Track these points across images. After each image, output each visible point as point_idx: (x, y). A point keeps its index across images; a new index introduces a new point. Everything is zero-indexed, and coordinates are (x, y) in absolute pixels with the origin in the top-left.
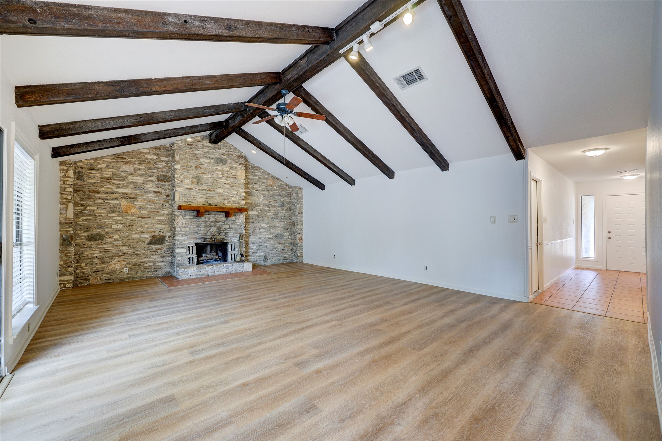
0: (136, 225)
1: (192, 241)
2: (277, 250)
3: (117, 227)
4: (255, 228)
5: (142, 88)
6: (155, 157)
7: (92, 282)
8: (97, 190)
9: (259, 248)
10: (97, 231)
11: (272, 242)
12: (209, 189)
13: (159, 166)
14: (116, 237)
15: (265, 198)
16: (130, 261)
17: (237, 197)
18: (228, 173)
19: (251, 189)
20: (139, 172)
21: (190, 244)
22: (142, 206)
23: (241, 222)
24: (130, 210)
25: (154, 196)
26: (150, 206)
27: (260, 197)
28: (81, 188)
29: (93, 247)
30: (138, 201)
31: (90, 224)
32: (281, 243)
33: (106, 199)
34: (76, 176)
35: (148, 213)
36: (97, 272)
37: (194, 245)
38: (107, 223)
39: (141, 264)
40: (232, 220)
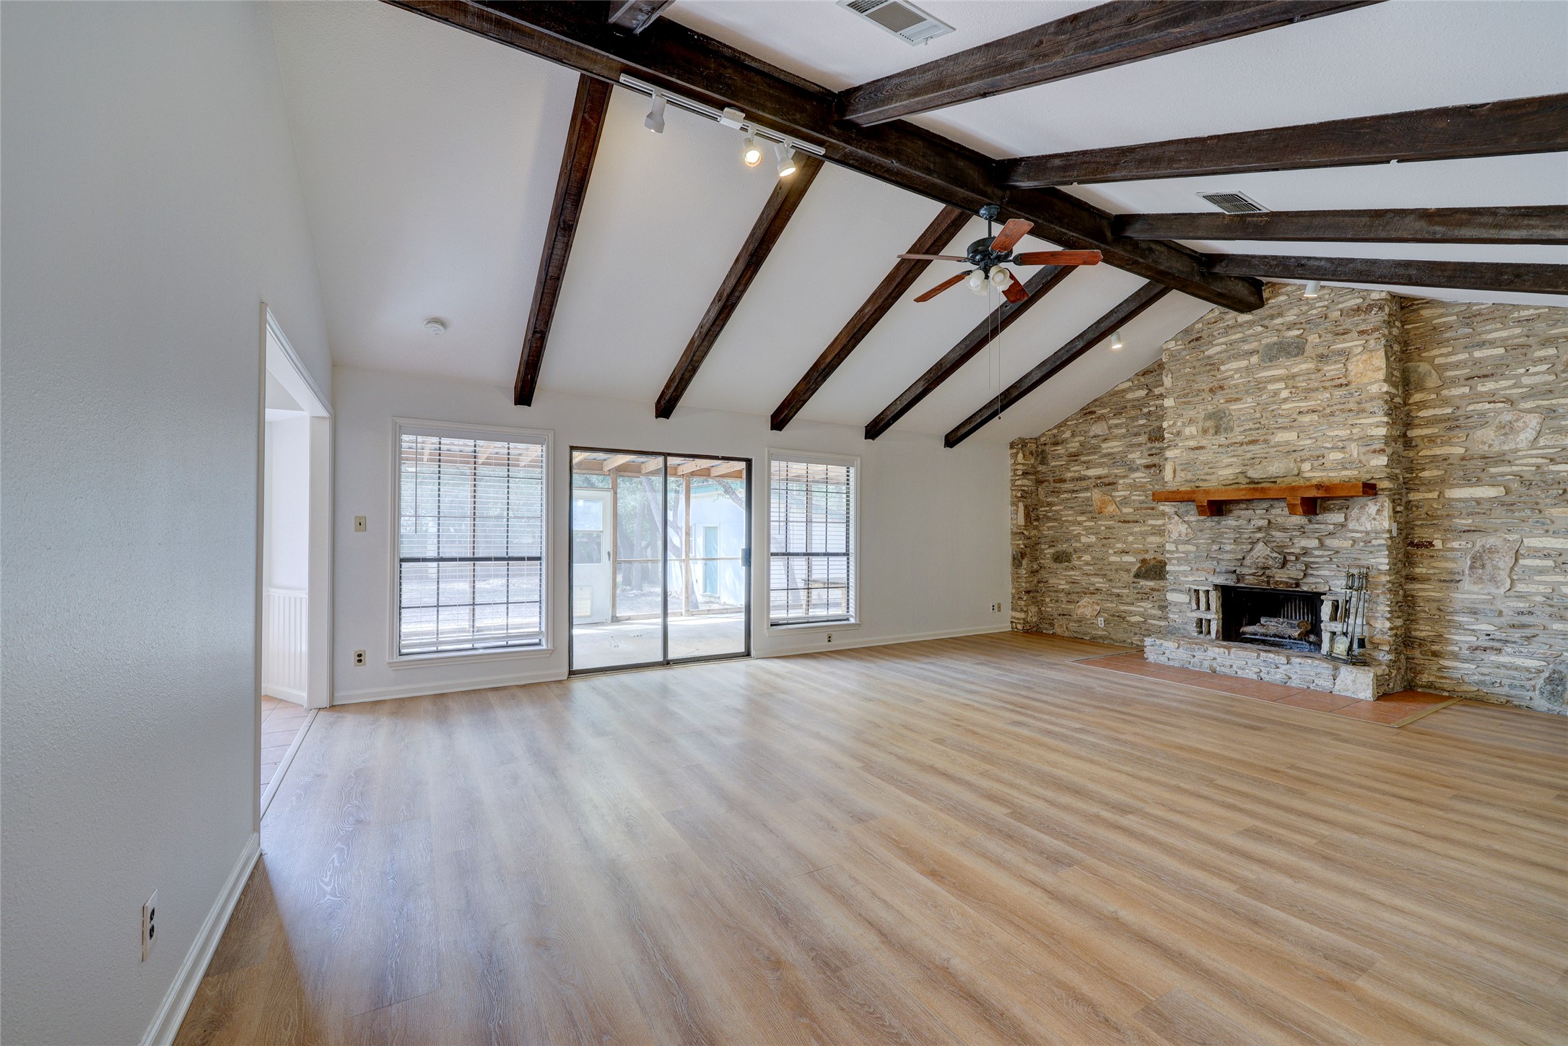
0: (1115, 537)
1: (1203, 577)
3: (1088, 540)
4: (1489, 550)
6: (1143, 393)
7: (1059, 631)
8: (1062, 476)
9: (1516, 634)
10: (1064, 546)
12: (1250, 439)
13: (1150, 409)
14: (1087, 558)
16: (1105, 605)
17: (1353, 446)
18: (1314, 376)
19: (1462, 403)
20: (1116, 431)
21: (1198, 586)
22: (1126, 499)
23: (1370, 529)
24: (1105, 508)
25: (1144, 475)
26: (1137, 497)
27: (1519, 425)
28: (1045, 477)
29: (1059, 573)
30: (1118, 489)
31: (1057, 534)
33: (1074, 491)
34: (1039, 459)
35: (1136, 513)
36: (1064, 615)
37: (1209, 589)
38: (1074, 533)
39: (1124, 615)
40: (1330, 522)
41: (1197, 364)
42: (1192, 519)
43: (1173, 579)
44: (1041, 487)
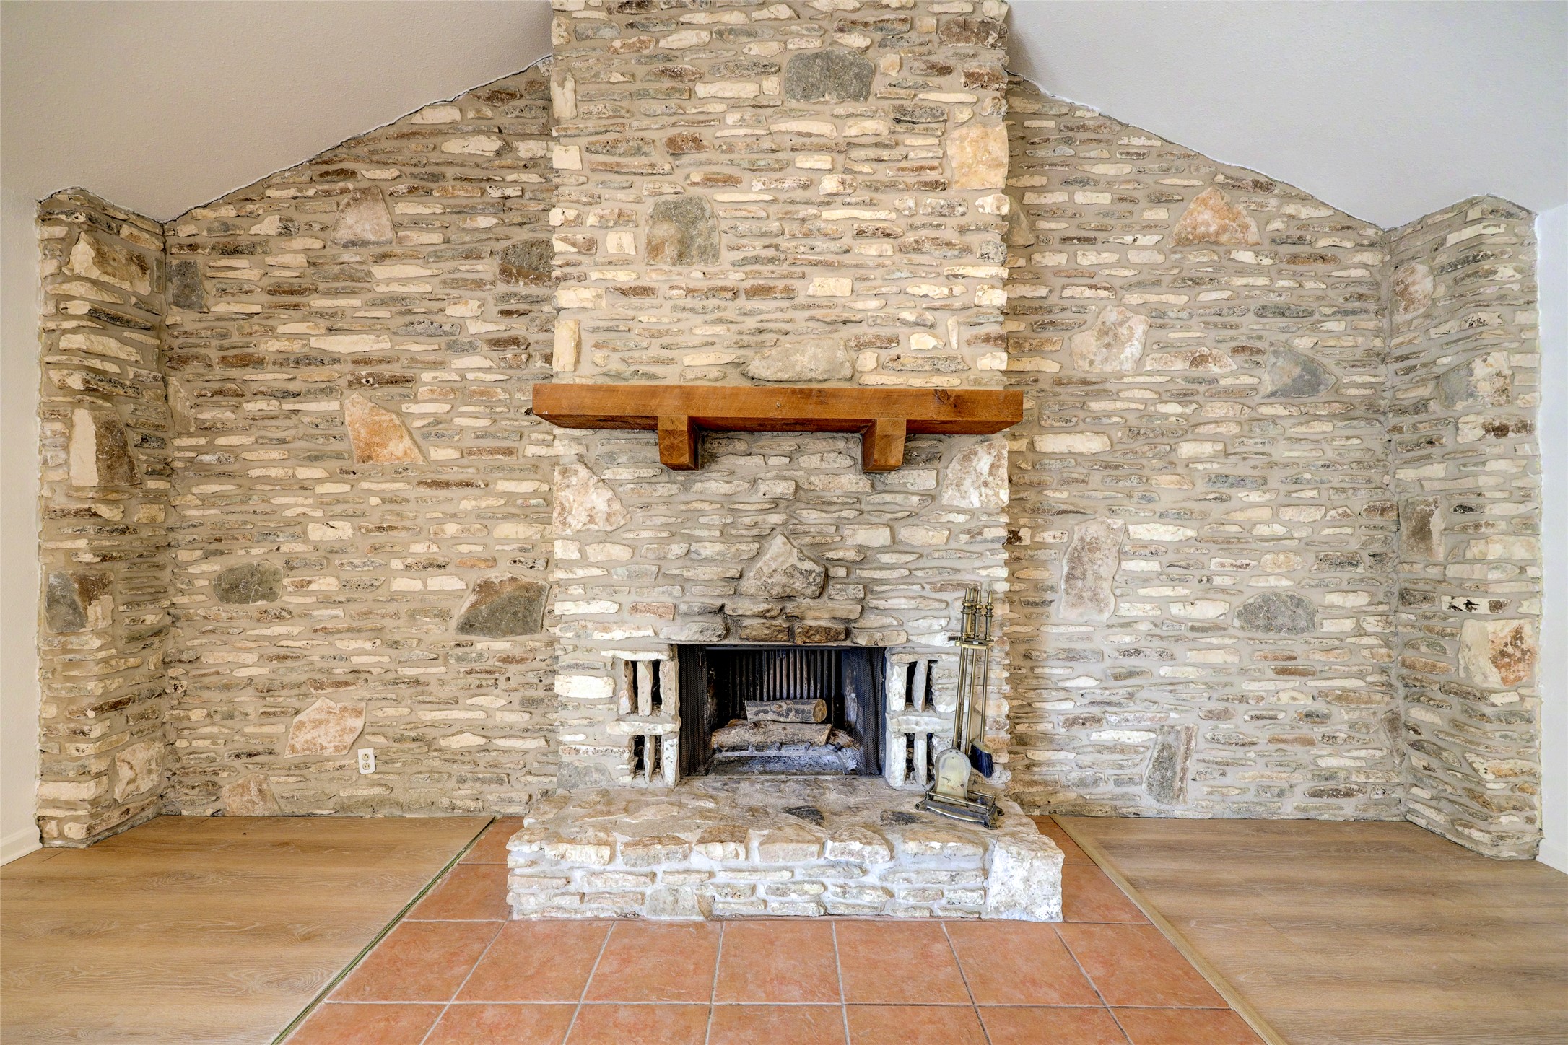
0: (408, 524)
1: (646, 628)
2: (1258, 718)
3: (330, 534)
4: (1090, 546)
6: (487, 145)
7: (233, 803)
8: (251, 349)
9: (1120, 690)
10: (253, 552)
11: (1217, 658)
12: (755, 282)
14: (325, 583)
15: (1160, 334)
16: (379, 713)
17: (951, 322)
18: (885, 154)
19: (1057, 282)
20: (414, 235)
21: (634, 651)
22: (438, 423)
23: (977, 505)
24: (383, 445)
25: (488, 364)
26: (470, 420)
27: (1124, 331)
28: (197, 346)
29: (236, 631)
30: (420, 397)
31: (231, 517)
32: (1300, 663)
33: (286, 395)
34: (172, 289)
35: (465, 461)
36: (251, 755)
37: (660, 657)
38: (289, 513)
39: (431, 733)
40: (911, 488)
42: (624, 474)
43: (570, 635)
44: (179, 374)
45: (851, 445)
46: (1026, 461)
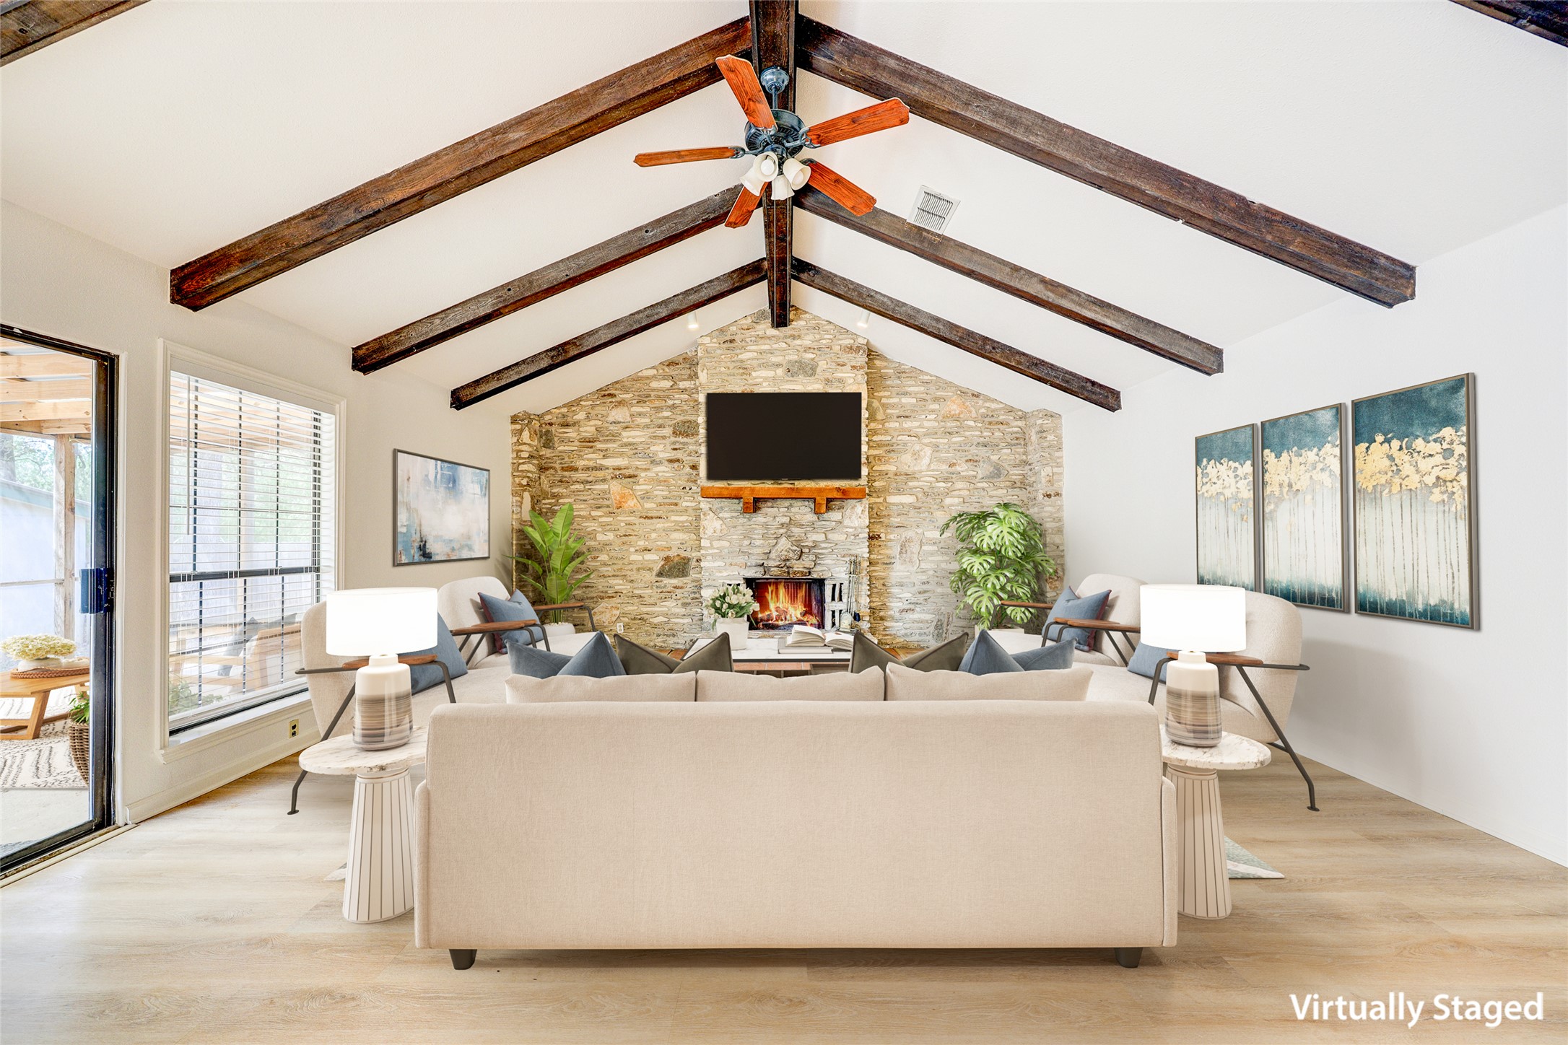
0: (636, 534)
1: (735, 571)
3: (605, 538)
4: (908, 540)
5: (367, 203)
6: (668, 384)
8: (573, 464)
9: (921, 598)
13: (676, 402)
14: (604, 557)
15: (937, 455)
16: (626, 609)
19: (895, 434)
20: (638, 419)
21: (731, 580)
22: (648, 493)
23: (857, 525)
24: (626, 502)
25: (667, 469)
26: (660, 492)
27: (922, 453)
28: (551, 463)
30: (640, 483)
33: (587, 482)
34: (543, 441)
35: (658, 508)
37: (740, 582)
38: (589, 529)
39: (646, 616)
40: (832, 519)
41: (731, 366)
42: (726, 515)
43: (707, 574)
44: (544, 475)
45: (810, 503)
46: (883, 506)
